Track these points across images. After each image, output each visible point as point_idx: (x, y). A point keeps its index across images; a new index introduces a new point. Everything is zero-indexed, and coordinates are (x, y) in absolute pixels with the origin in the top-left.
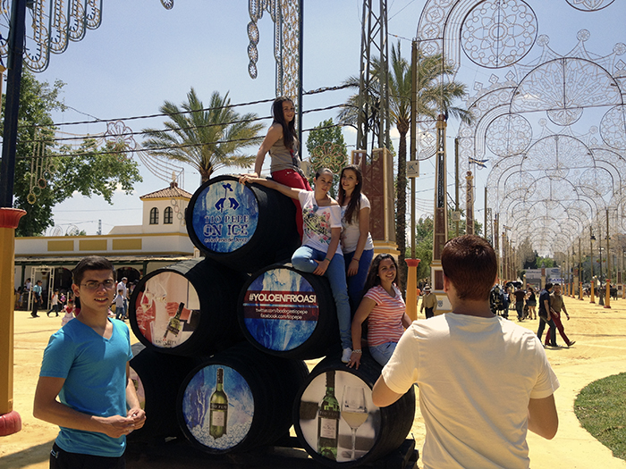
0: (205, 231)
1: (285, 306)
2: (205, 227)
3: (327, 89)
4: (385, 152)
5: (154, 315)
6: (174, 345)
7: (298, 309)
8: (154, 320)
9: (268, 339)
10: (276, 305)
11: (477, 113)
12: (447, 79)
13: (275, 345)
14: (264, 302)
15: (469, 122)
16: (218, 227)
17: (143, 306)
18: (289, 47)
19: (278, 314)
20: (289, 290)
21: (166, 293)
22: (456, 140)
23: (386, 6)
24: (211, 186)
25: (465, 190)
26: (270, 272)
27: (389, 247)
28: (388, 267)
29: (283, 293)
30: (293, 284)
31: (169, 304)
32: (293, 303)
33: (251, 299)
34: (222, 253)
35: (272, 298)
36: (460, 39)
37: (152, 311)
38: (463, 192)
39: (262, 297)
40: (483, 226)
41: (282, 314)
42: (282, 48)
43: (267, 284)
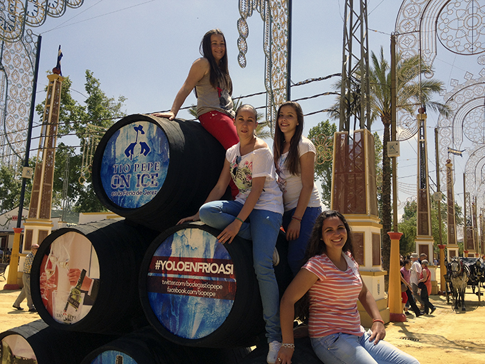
0: (112, 183)
1: (197, 278)
2: (113, 178)
3: (313, 80)
4: (366, 132)
5: (56, 283)
6: (74, 321)
7: (210, 282)
8: (56, 288)
9: (175, 322)
10: (185, 277)
11: (453, 106)
12: (424, 78)
13: (182, 329)
14: (172, 272)
15: (447, 115)
16: (126, 177)
17: (47, 272)
18: (278, 43)
19: (188, 288)
20: (201, 256)
21: (69, 257)
22: (436, 129)
23: (366, 5)
24: (121, 129)
25: (445, 173)
26: (180, 233)
27: (371, 220)
28: (335, 228)
29: (194, 260)
30: (207, 250)
31: (72, 271)
32: (205, 274)
33: (157, 266)
34: (130, 209)
35: (181, 266)
36: (436, 30)
37: (55, 279)
38: (443, 175)
39: (169, 265)
40: (463, 208)
41: (192, 289)
42: (271, 44)
43: (176, 248)
